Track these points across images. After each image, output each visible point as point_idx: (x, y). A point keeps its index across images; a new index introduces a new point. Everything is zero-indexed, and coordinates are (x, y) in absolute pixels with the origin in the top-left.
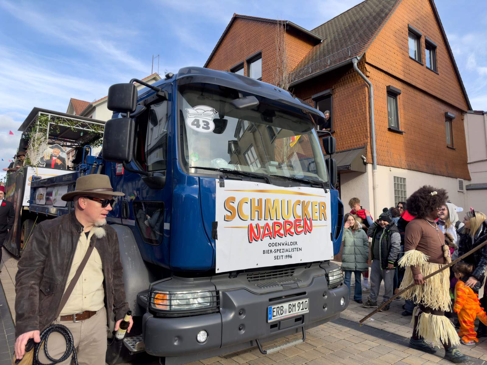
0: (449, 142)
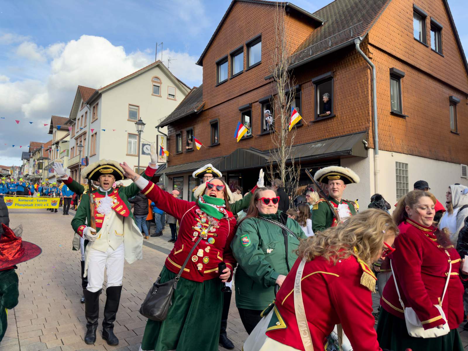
0: (452, 127)
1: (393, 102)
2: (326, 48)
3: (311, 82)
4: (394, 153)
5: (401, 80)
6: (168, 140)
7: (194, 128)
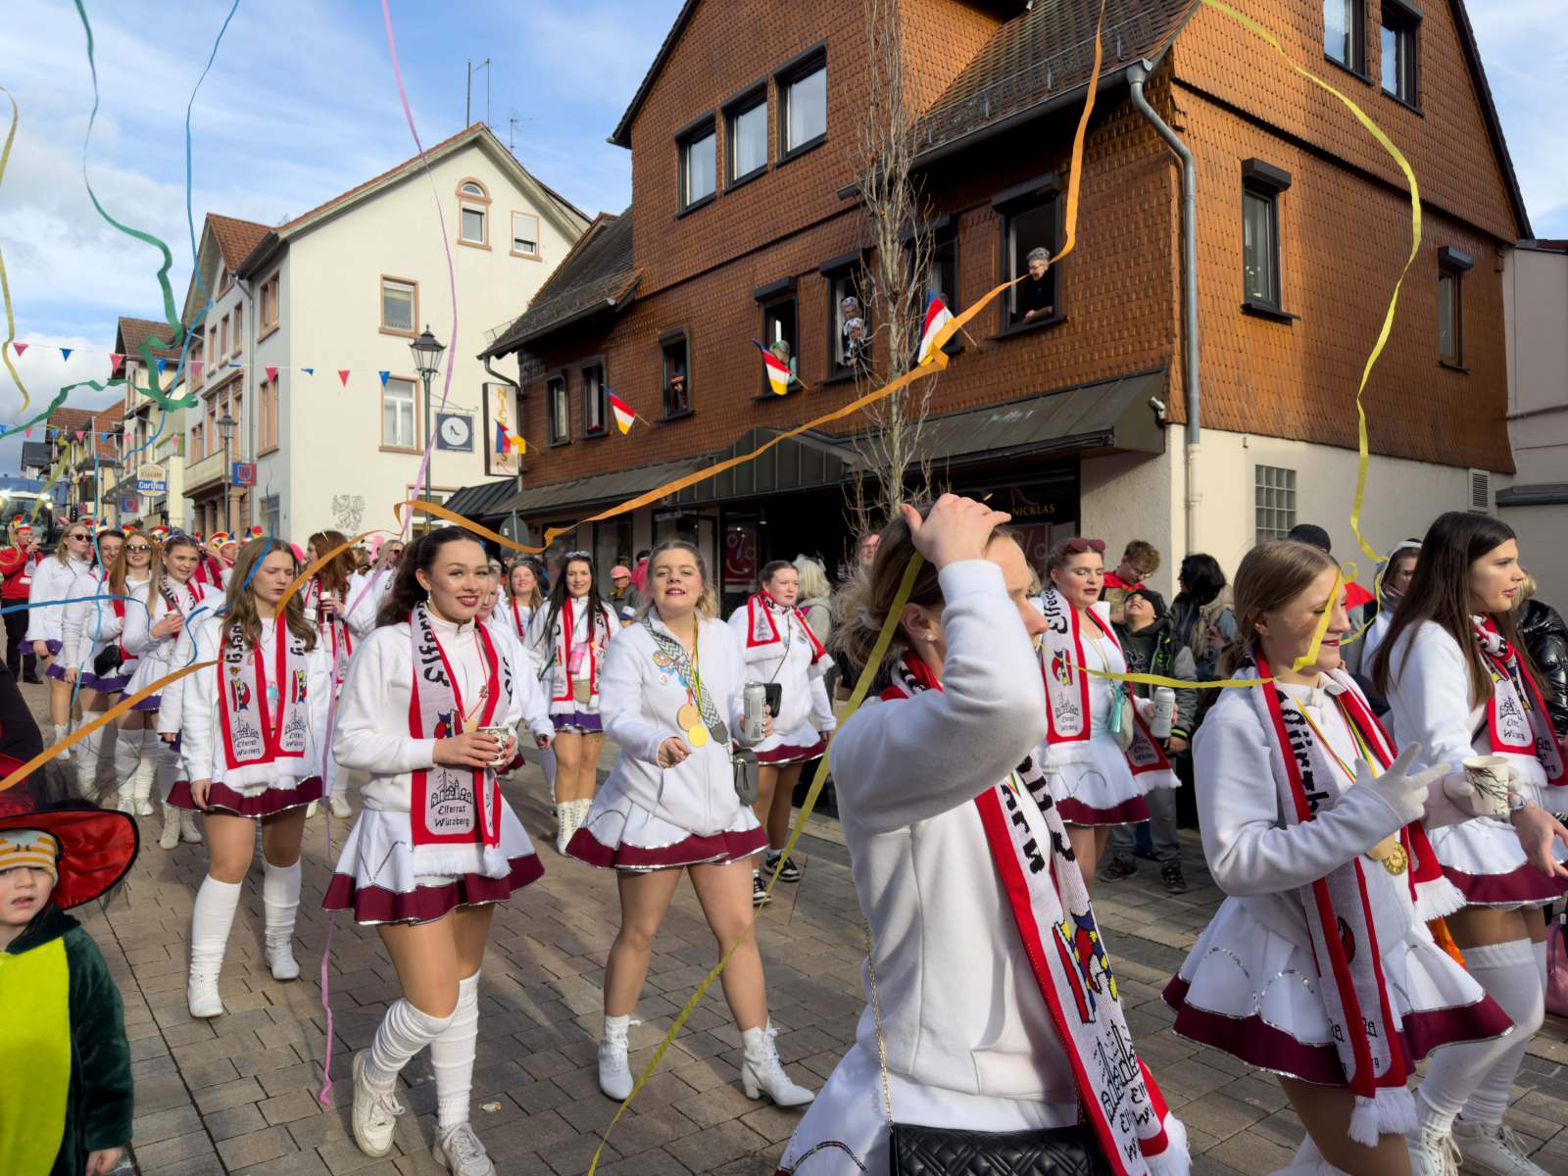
0: (1446, 349)
1: (1252, 273)
2: (1037, 95)
3: (989, 208)
4: (1251, 439)
5: (1281, 198)
6: (523, 398)
7: (607, 360)
